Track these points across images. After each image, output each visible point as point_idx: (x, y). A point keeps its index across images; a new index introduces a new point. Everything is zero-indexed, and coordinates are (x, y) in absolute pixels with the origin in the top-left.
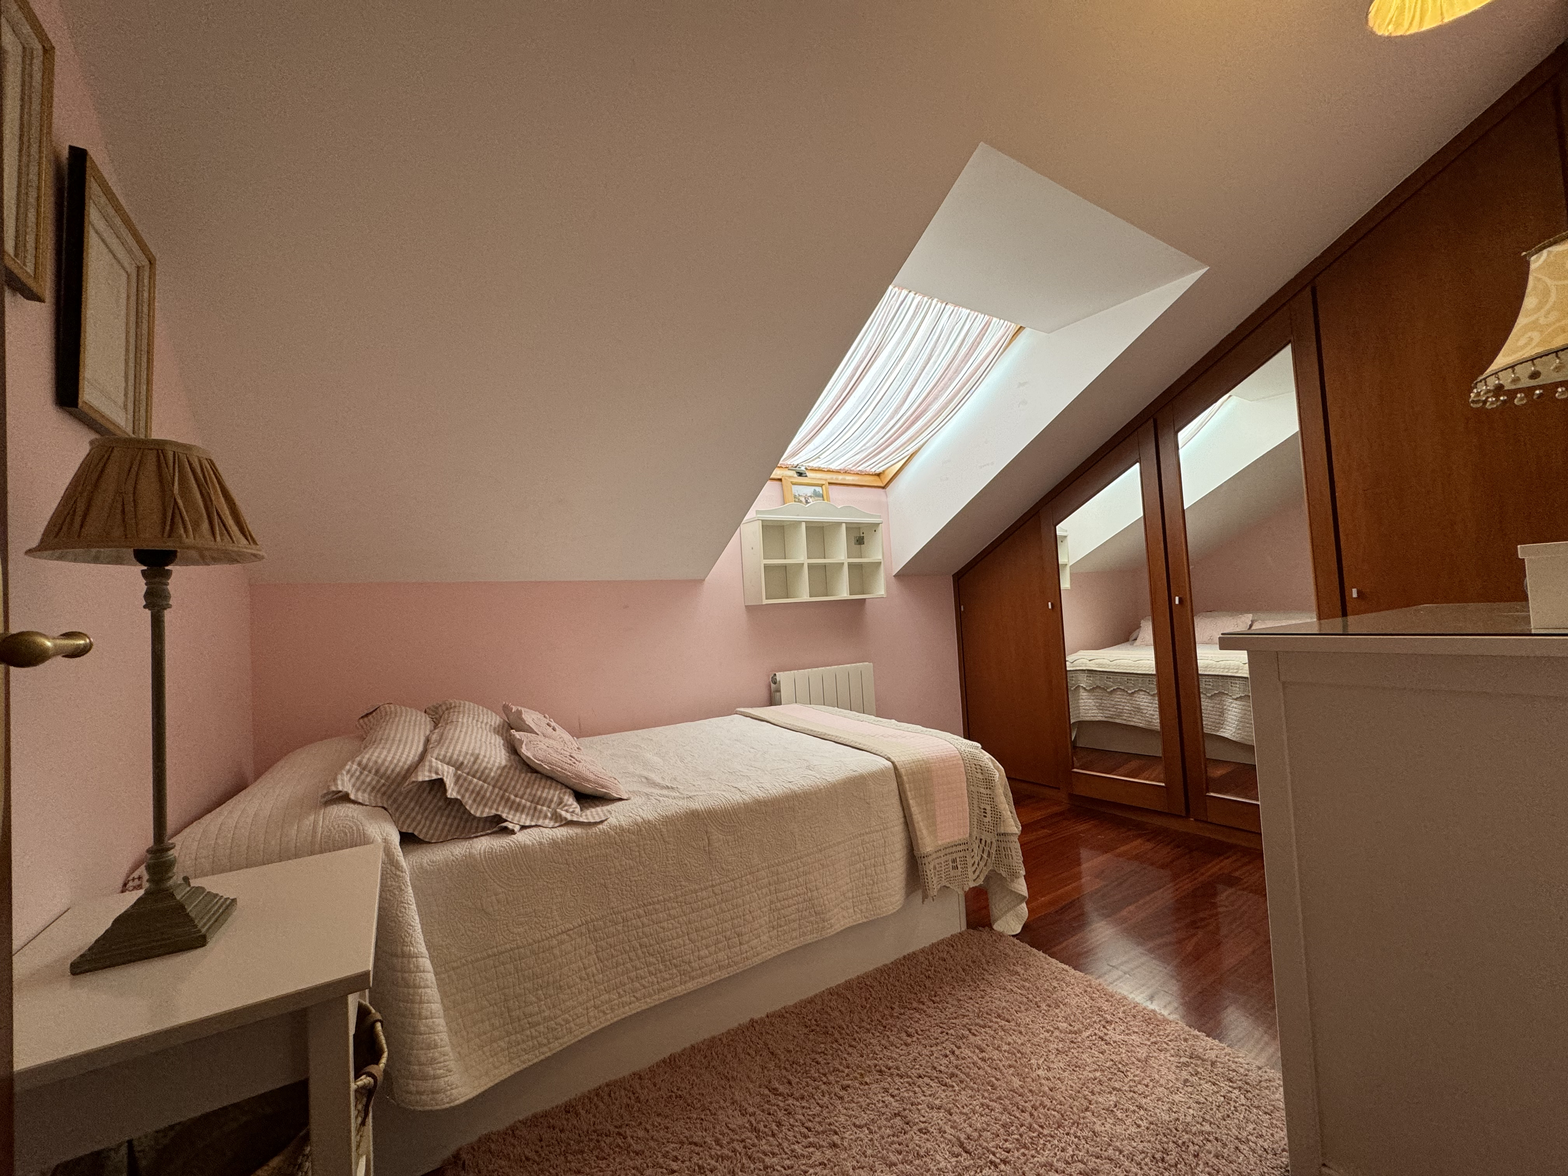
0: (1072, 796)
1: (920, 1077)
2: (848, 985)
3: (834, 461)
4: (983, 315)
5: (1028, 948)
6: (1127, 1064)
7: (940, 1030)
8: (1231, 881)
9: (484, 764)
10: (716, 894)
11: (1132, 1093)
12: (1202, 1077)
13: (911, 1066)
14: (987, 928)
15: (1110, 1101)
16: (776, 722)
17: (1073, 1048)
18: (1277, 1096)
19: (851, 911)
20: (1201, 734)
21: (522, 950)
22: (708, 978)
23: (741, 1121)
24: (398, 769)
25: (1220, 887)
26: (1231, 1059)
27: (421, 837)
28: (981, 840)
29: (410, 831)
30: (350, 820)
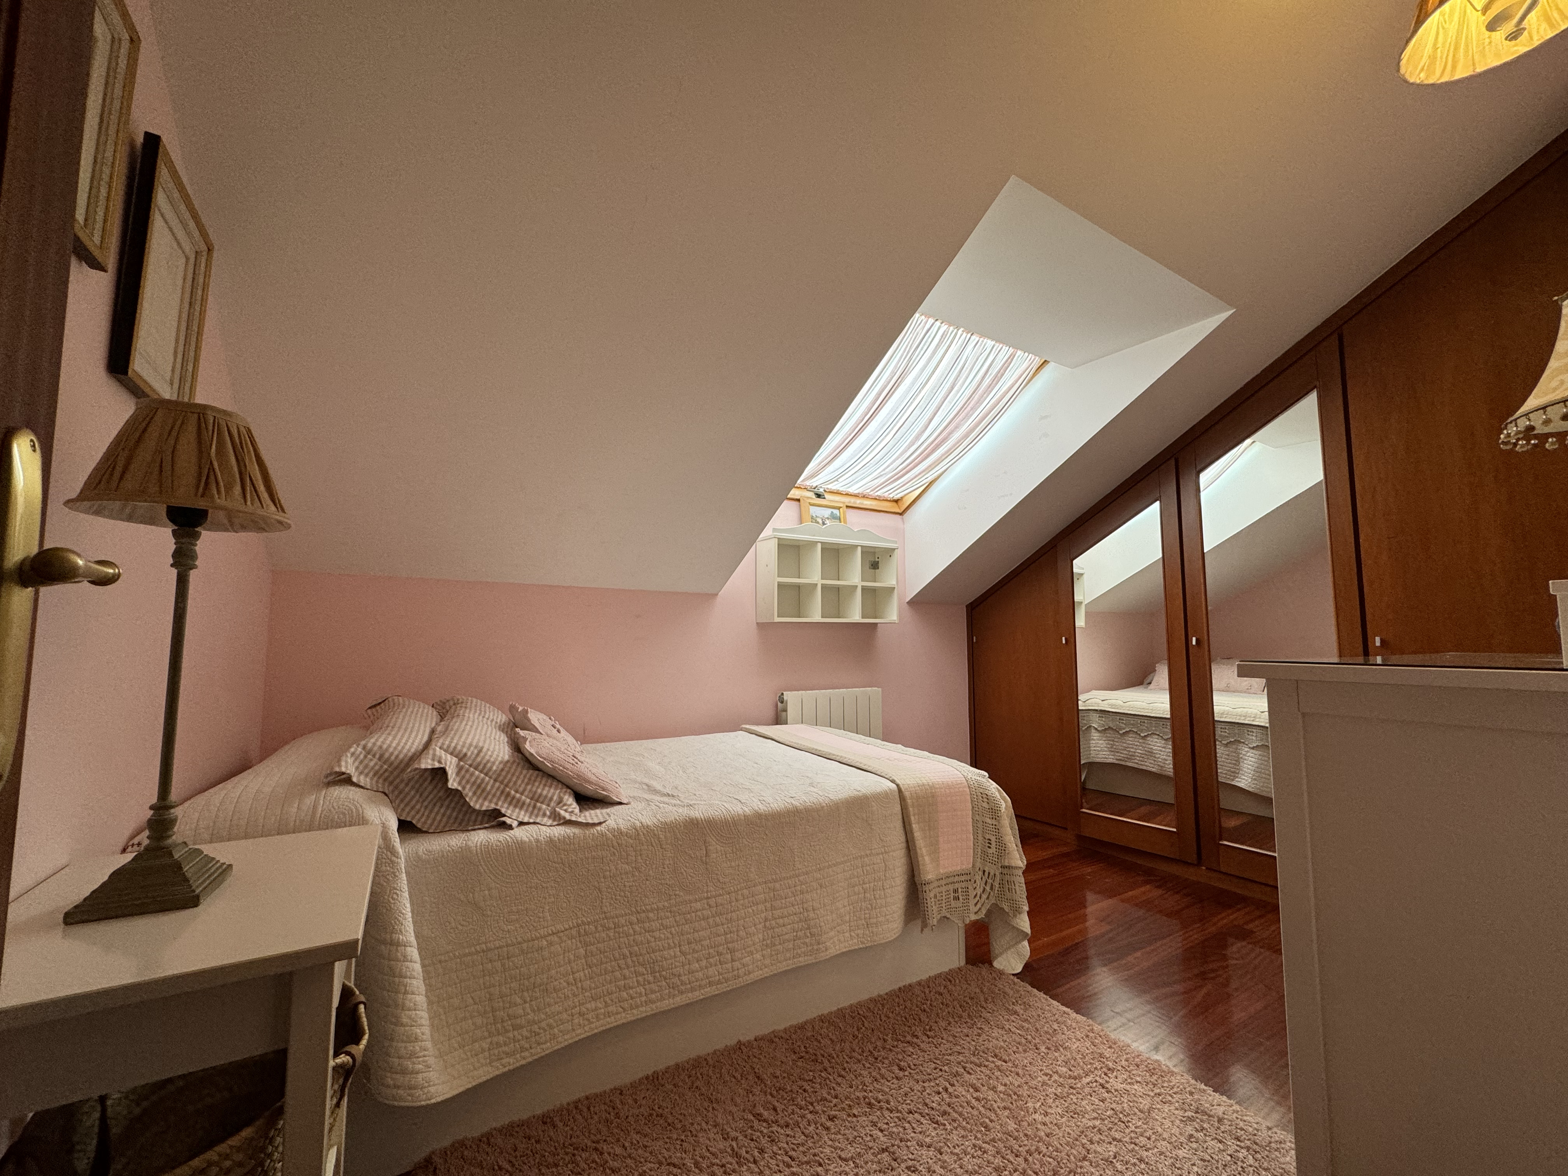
0: (1080, 837)
1: (911, 1112)
2: (841, 1013)
3: (852, 485)
4: (1007, 348)
5: (1029, 988)
6: (1129, 1115)
7: (933, 1066)
8: (1244, 934)
9: (487, 757)
10: (710, 906)
11: (1133, 1145)
12: (1208, 1134)
13: (902, 1102)
14: (986, 965)
15: (1109, 1151)
16: (781, 740)
17: (1072, 1094)
18: (1288, 1159)
19: (847, 935)
20: (1215, 782)
21: (511, 948)
22: (697, 993)
23: (722, 1145)
24: (401, 756)
25: (1231, 940)
26: (1239, 1117)
27: (419, 826)
28: (984, 871)
29: (409, 819)
30: (350, 802)
